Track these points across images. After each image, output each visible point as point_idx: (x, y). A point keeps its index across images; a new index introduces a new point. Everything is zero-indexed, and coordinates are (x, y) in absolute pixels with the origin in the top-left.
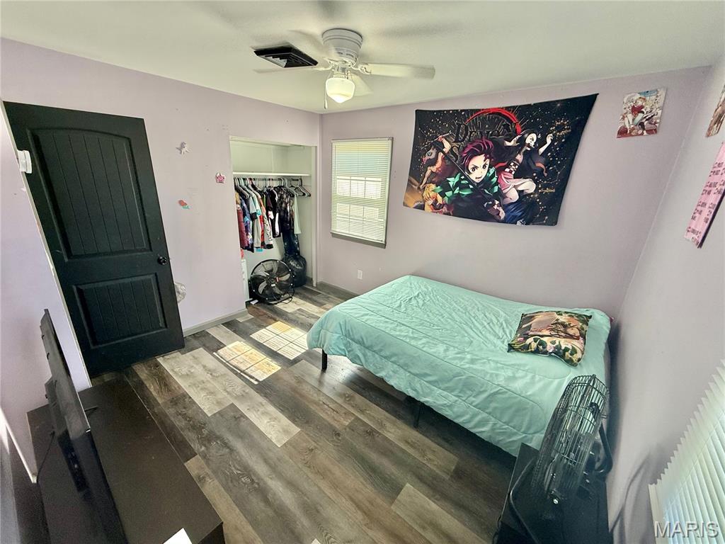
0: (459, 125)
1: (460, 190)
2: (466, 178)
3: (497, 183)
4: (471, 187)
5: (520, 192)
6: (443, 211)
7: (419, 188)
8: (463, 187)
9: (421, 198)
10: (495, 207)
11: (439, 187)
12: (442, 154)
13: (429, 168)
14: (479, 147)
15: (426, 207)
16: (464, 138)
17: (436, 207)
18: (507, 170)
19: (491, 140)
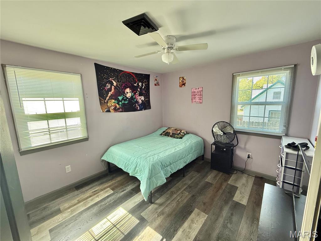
0: (118, 75)
1: (124, 101)
2: (126, 97)
3: (135, 98)
4: (128, 100)
5: (142, 100)
6: (120, 110)
7: (105, 102)
8: (125, 100)
9: (107, 106)
10: (137, 106)
11: (116, 101)
12: (113, 87)
13: (109, 92)
14: (126, 85)
15: (111, 110)
16: (121, 81)
17: (116, 110)
18: (137, 93)
19: (130, 83)
